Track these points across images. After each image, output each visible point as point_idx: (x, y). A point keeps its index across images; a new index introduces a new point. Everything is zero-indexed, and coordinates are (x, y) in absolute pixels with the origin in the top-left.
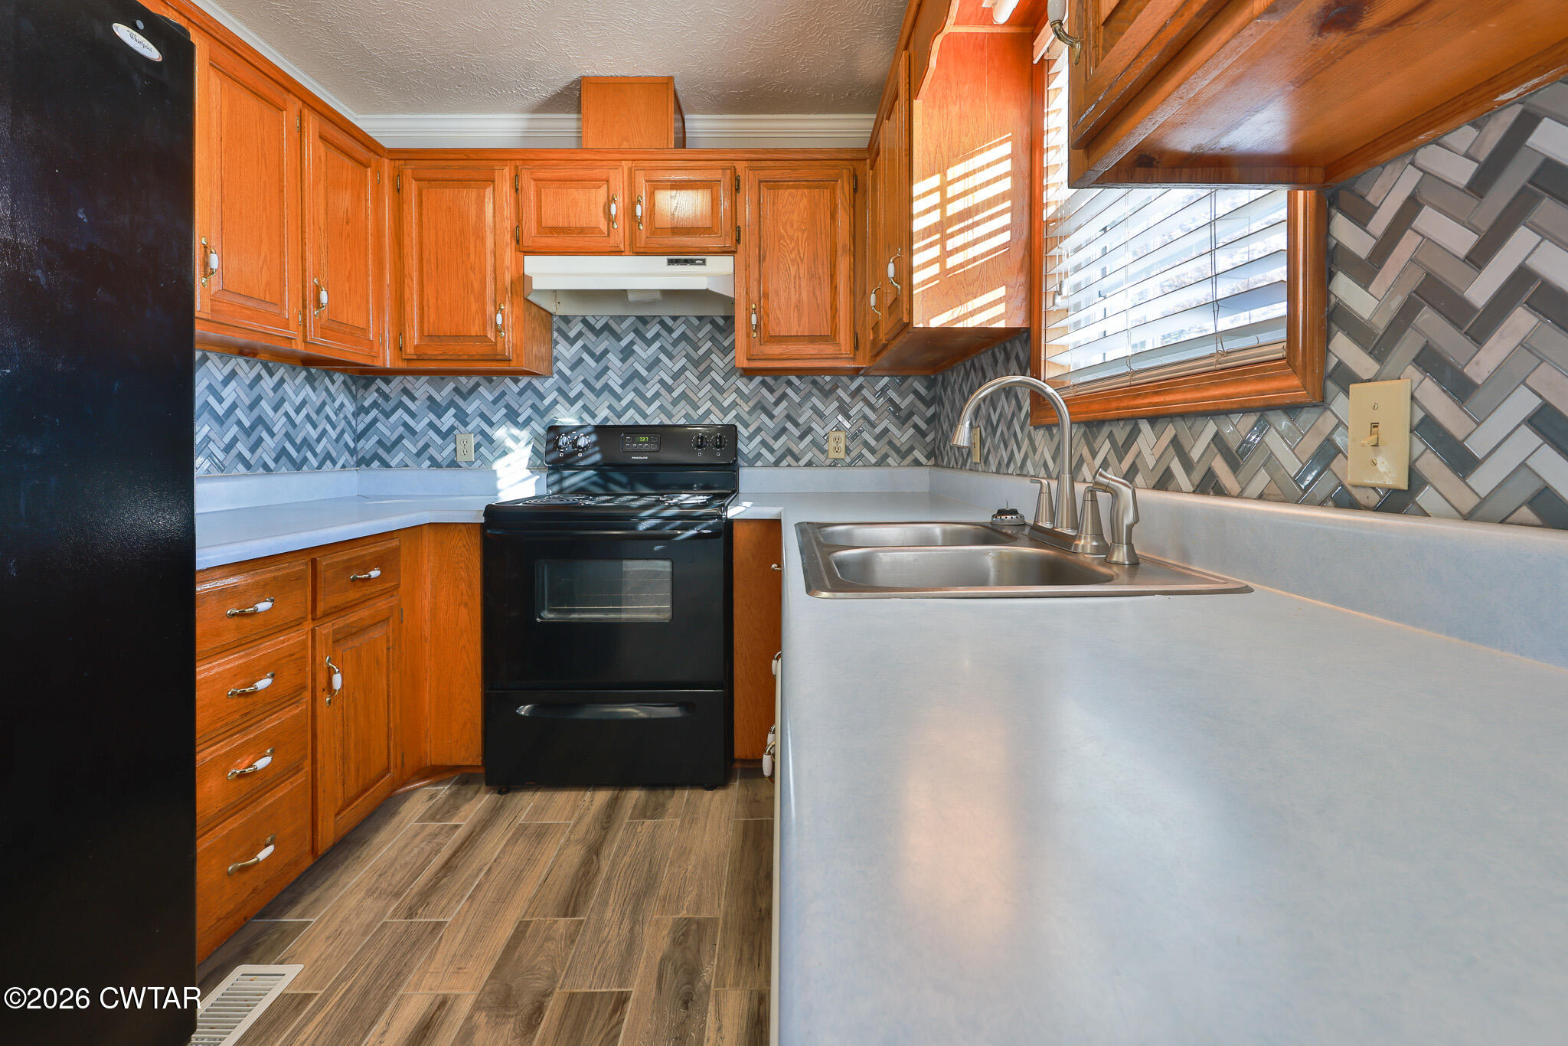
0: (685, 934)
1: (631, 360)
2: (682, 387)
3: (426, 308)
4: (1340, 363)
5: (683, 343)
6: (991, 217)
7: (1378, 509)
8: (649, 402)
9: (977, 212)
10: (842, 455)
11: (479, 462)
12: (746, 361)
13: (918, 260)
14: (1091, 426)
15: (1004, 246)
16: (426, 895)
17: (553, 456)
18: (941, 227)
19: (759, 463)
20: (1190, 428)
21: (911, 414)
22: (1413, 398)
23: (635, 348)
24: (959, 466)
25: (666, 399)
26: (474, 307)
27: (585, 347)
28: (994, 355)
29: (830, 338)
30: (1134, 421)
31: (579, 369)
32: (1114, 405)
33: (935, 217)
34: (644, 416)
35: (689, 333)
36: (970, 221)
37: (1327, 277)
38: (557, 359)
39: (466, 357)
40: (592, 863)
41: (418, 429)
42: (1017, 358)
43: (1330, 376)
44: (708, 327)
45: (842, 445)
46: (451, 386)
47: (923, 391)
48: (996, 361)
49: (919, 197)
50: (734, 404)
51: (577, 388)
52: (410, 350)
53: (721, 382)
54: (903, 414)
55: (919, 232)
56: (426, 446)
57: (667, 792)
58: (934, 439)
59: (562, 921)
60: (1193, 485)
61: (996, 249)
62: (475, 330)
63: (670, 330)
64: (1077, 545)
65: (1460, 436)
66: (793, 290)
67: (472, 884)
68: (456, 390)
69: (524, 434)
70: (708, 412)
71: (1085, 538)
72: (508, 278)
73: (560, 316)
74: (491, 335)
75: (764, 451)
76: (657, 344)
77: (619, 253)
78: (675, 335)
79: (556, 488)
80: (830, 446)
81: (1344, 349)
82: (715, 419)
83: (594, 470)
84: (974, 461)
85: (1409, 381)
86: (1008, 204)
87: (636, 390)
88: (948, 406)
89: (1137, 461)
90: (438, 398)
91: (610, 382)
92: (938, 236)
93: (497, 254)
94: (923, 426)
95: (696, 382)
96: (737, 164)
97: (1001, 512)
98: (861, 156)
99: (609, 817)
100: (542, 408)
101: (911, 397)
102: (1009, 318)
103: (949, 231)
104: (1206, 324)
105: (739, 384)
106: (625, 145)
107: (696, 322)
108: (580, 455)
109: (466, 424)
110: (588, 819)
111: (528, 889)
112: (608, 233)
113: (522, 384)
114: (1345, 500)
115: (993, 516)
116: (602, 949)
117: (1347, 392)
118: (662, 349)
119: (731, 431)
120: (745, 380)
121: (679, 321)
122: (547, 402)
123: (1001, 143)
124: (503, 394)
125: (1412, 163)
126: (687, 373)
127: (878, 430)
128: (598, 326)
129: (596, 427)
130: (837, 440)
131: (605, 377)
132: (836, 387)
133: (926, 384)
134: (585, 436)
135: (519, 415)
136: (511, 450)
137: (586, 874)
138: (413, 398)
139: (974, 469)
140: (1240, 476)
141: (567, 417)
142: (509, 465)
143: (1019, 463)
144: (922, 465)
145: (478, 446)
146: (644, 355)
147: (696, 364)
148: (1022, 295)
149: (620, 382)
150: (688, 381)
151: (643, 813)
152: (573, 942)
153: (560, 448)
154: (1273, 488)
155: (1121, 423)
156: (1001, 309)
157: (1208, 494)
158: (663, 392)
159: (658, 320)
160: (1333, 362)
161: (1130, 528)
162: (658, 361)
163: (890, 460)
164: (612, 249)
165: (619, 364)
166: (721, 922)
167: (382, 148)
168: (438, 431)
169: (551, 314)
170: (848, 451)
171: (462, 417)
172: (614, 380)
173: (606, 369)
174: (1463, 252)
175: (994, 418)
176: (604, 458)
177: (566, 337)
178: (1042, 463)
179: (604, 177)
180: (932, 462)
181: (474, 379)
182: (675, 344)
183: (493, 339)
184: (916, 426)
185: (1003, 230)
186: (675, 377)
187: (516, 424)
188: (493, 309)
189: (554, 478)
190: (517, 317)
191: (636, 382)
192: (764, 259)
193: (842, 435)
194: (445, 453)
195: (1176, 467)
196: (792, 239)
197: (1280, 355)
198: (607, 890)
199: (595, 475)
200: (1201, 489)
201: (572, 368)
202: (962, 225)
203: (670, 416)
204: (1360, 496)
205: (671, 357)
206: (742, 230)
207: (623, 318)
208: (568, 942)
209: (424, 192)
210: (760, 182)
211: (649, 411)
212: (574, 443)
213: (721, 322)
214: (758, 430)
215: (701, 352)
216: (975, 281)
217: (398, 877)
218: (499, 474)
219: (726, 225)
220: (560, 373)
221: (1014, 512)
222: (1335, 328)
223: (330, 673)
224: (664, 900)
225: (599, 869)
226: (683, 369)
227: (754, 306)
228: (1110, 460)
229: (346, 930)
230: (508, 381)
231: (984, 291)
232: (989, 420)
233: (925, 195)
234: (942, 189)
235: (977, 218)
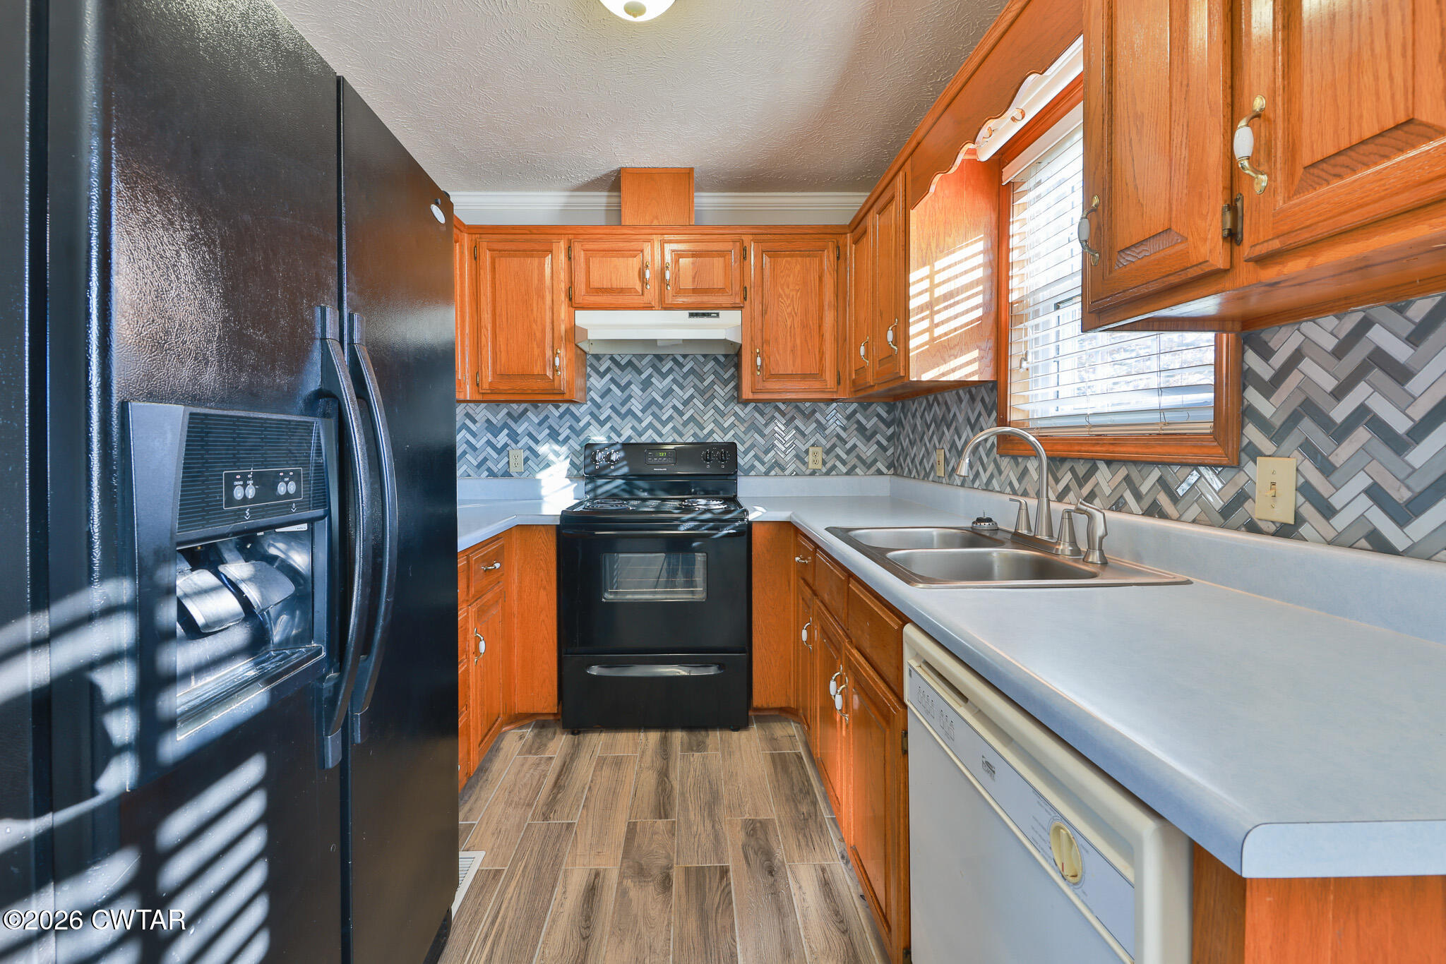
0: (754, 829)
1: (650, 390)
2: (692, 411)
3: (498, 353)
4: (1250, 443)
5: (692, 377)
6: (968, 298)
7: (1274, 534)
8: (664, 424)
9: (958, 294)
10: (819, 466)
11: (527, 473)
12: (751, 394)
13: (913, 330)
14: (1056, 461)
15: (978, 319)
16: (552, 803)
17: (590, 469)
18: (929, 305)
19: (753, 473)
20: (1140, 471)
21: (875, 433)
22: (1297, 470)
23: (653, 380)
24: (922, 476)
25: (678, 421)
26: (536, 351)
27: (612, 380)
28: (958, 394)
29: (818, 376)
30: (1093, 462)
31: (608, 397)
32: (1076, 448)
33: (925, 298)
34: (660, 435)
35: (696, 368)
36: (952, 301)
37: (1242, 388)
38: (590, 390)
39: (530, 392)
40: (665, 783)
41: (478, 446)
42: (983, 400)
43: (1243, 450)
44: (712, 363)
45: (819, 459)
46: (505, 411)
47: (884, 415)
48: (960, 400)
49: (914, 283)
50: (733, 425)
51: (607, 412)
52: (486, 386)
53: (722, 407)
54: (868, 433)
55: (914, 309)
56: (485, 459)
57: (703, 733)
58: (893, 453)
59: (660, 821)
60: (1142, 510)
61: (972, 322)
62: (537, 370)
63: (681, 366)
64: (1057, 549)
65: (1326, 496)
66: (789, 337)
67: (582, 798)
68: (509, 414)
69: (564, 450)
70: (712, 432)
71: (1064, 544)
72: (563, 328)
73: (593, 355)
74: (549, 373)
75: (757, 463)
76: (670, 377)
77: (650, 308)
78: (685, 370)
79: (592, 495)
80: (810, 459)
81: (1252, 433)
82: (717, 438)
83: (623, 479)
84: (938, 474)
85: (1295, 460)
86: (981, 288)
87: (653, 414)
88: (908, 428)
89: (1096, 489)
90: (495, 421)
91: (633, 408)
92: (928, 312)
93: (555, 310)
94: (885, 443)
95: (702, 407)
96: (744, 237)
97: (980, 520)
98: (842, 231)
99: (665, 751)
100: (578, 429)
101: (875, 419)
102: (981, 373)
103: (936, 308)
104: (1153, 401)
105: (736, 408)
106: (655, 223)
107: (702, 359)
108: (612, 467)
109: (516, 442)
110: (649, 753)
111: (625, 801)
112: (643, 291)
113: (562, 409)
114: (1252, 528)
115: (974, 523)
116: (697, 839)
117: (1255, 462)
118: (674, 381)
119: (732, 447)
120: (741, 406)
121: (688, 359)
122: (582, 424)
123: (976, 242)
124: (547, 417)
125: (1298, 330)
126: (695, 400)
127: (848, 446)
128: (623, 363)
129: (623, 444)
130: (815, 454)
131: (629, 404)
132: (814, 412)
133: (886, 409)
134: (615, 452)
135: (559, 434)
136: (554, 463)
137: (664, 790)
138: (474, 421)
139: (938, 481)
140: (1178, 507)
141: (598, 437)
142: (552, 475)
143: (985, 480)
144: (884, 474)
145: (526, 460)
146: (661, 387)
147: (702, 393)
148: (990, 355)
149: (641, 407)
150: (696, 408)
151: (690, 748)
152: (673, 835)
153: (596, 461)
154: (1203, 517)
155: (1082, 462)
156: (975, 366)
157: (1154, 517)
158: (675, 415)
159: (671, 357)
160: (1245, 442)
161: (1101, 539)
162: (671, 391)
163: (858, 470)
164: (646, 305)
165: (640, 393)
166: (777, 822)
167: (464, 225)
168: (494, 447)
169: (585, 353)
170: (824, 463)
171: (514, 436)
172: (636, 406)
173: (630, 397)
174: (1329, 389)
175: (959, 445)
176: (630, 470)
177: (598, 372)
178: (1008, 482)
179: (639, 248)
180: (892, 471)
181: (524, 406)
182: (685, 377)
183: (551, 377)
184: (878, 443)
185: (977, 307)
186: (685, 403)
187: (557, 442)
188: (551, 353)
189: (590, 486)
190: (570, 359)
191: (654, 408)
192: (766, 313)
193: (819, 450)
194: (500, 466)
195: (1129, 496)
196: (788, 297)
197: (1208, 431)
198: (684, 800)
199: (624, 483)
200: (1148, 513)
201: (602, 397)
202: (946, 304)
203: (681, 435)
204: (1262, 525)
205: (682, 387)
206: (748, 290)
207: (643, 356)
208: (671, 835)
209: (497, 260)
210: (763, 252)
211: (664, 431)
212: (608, 458)
213: (722, 359)
214: (752, 446)
215: (706, 383)
216: (955, 346)
217: (524, 794)
218: (543, 483)
219: (737, 288)
220: (592, 400)
221: (989, 520)
222: (1247, 420)
223: (478, 640)
224: (730, 807)
225: (672, 787)
226: (692, 397)
227: (758, 351)
228: (1071, 486)
229: (503, 829)
230: (550, 407)
231: (962, 353)
232: (953, 445)
233: (918, 281)
234: (931, 277)
235: (957, 299)
